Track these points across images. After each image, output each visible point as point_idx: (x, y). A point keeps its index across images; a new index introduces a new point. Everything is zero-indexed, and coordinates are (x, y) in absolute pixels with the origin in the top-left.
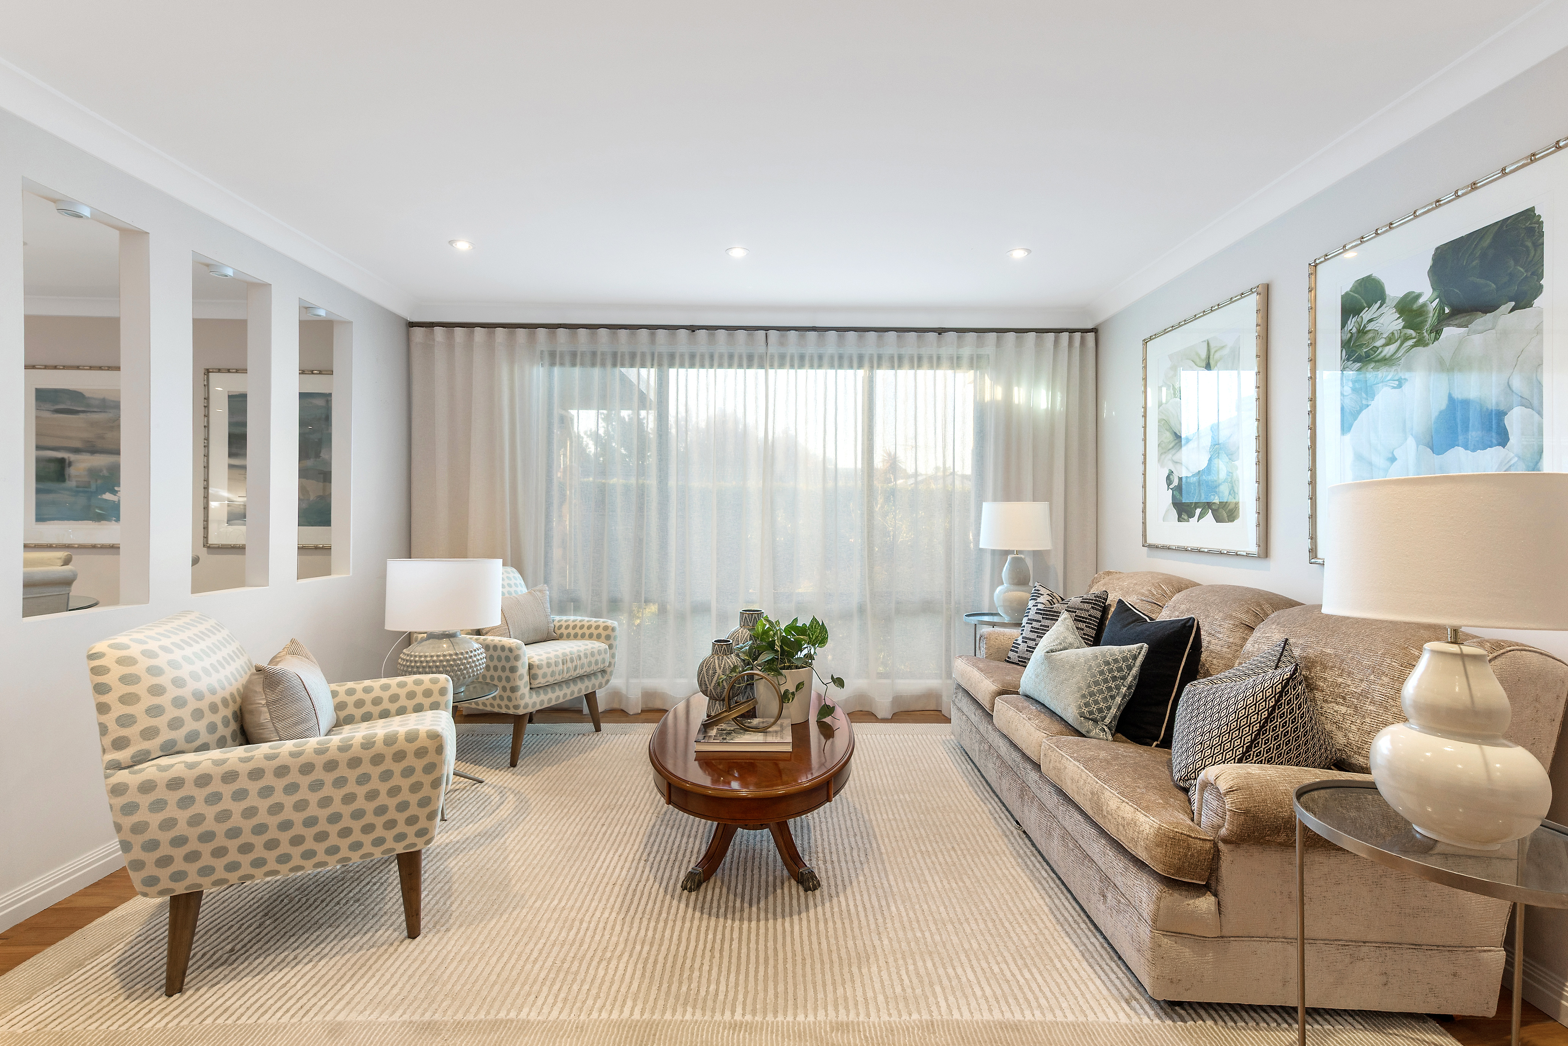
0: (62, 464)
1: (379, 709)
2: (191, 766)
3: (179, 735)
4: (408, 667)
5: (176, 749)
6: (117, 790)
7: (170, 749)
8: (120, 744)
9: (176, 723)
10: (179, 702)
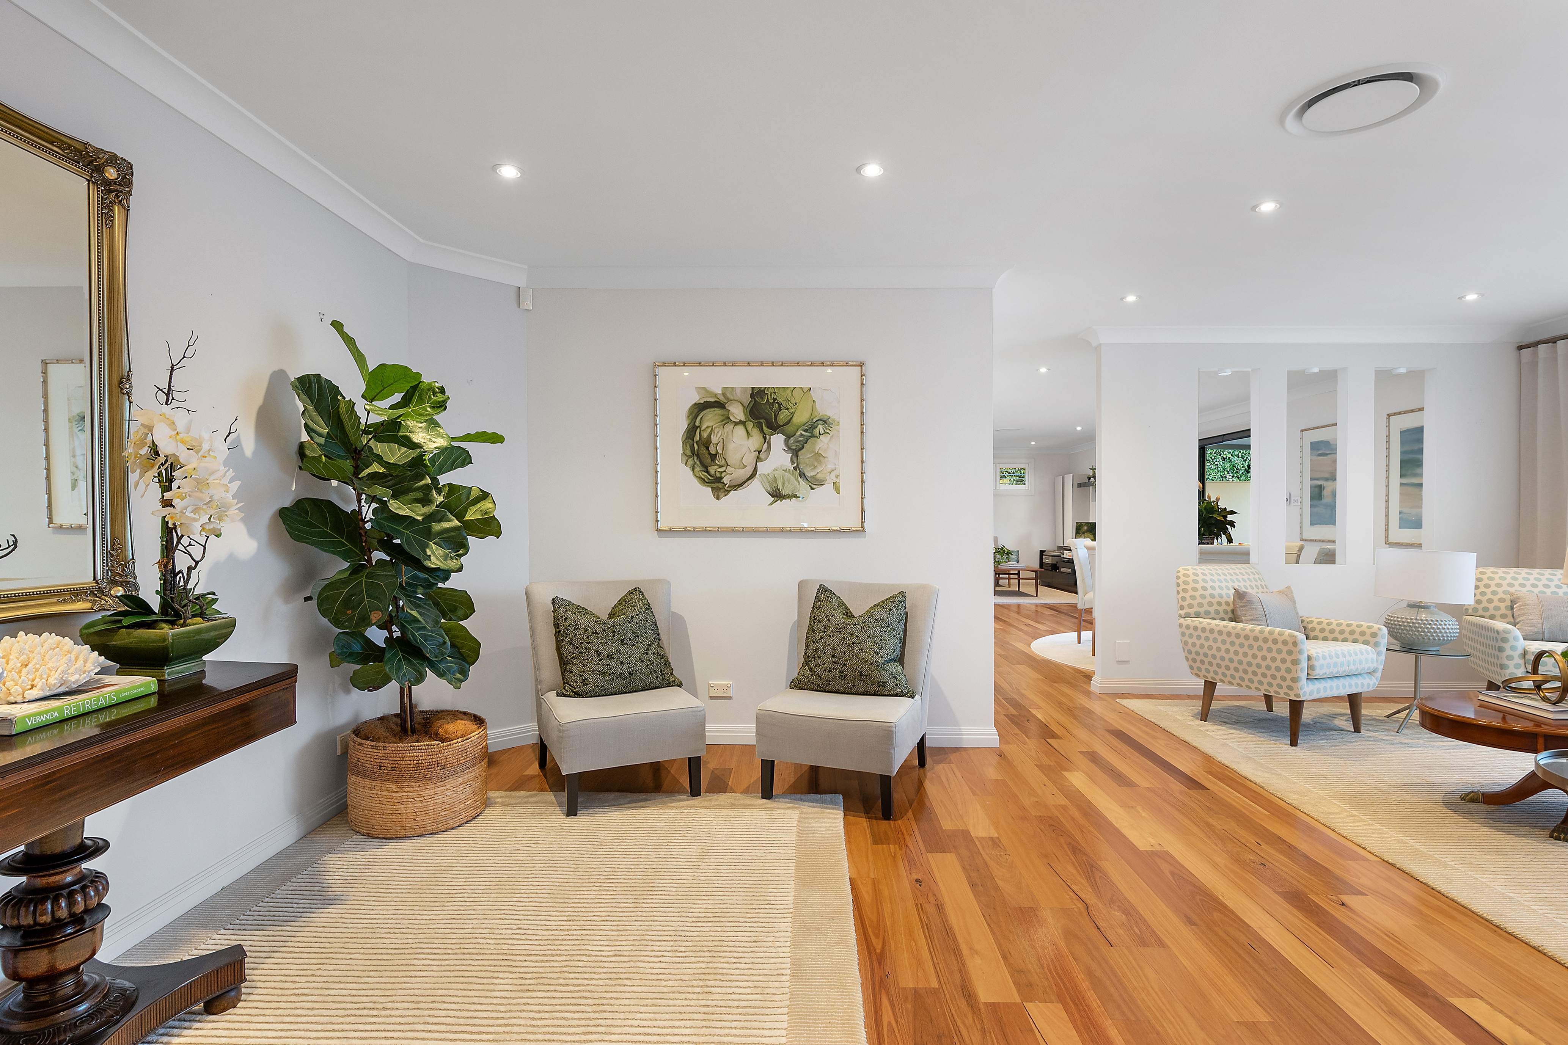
0: (1320, 487)
1: (1332, 636)
2: (1209, 624)
3: (1202, 610)
4: (1389, 624)
5: (1200, 616)
6: (1181, 625)
7: (1197, 615)
8: (1182, 608)
9: (1200, 605)
10: (1203, 597)
